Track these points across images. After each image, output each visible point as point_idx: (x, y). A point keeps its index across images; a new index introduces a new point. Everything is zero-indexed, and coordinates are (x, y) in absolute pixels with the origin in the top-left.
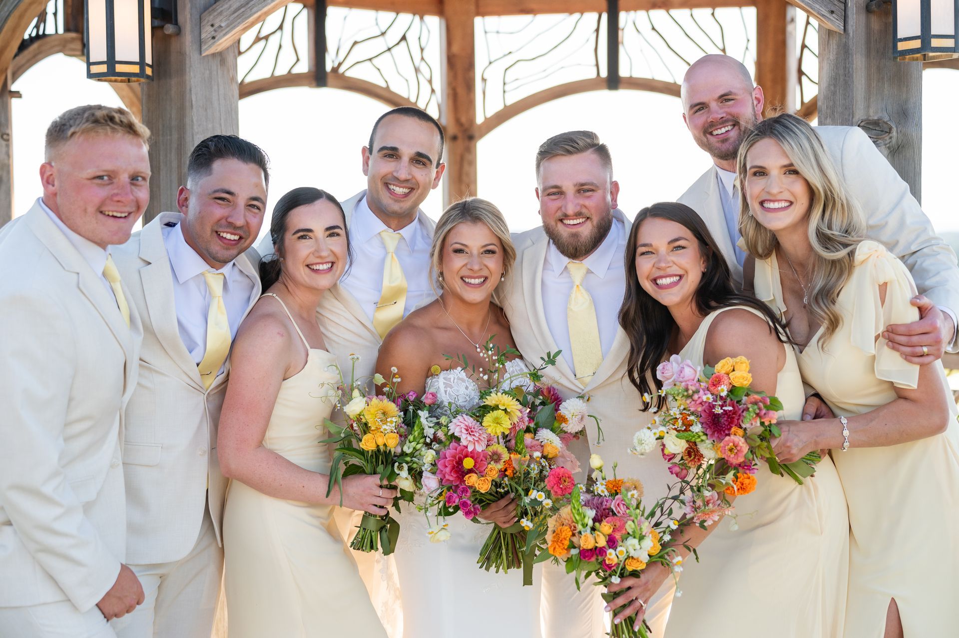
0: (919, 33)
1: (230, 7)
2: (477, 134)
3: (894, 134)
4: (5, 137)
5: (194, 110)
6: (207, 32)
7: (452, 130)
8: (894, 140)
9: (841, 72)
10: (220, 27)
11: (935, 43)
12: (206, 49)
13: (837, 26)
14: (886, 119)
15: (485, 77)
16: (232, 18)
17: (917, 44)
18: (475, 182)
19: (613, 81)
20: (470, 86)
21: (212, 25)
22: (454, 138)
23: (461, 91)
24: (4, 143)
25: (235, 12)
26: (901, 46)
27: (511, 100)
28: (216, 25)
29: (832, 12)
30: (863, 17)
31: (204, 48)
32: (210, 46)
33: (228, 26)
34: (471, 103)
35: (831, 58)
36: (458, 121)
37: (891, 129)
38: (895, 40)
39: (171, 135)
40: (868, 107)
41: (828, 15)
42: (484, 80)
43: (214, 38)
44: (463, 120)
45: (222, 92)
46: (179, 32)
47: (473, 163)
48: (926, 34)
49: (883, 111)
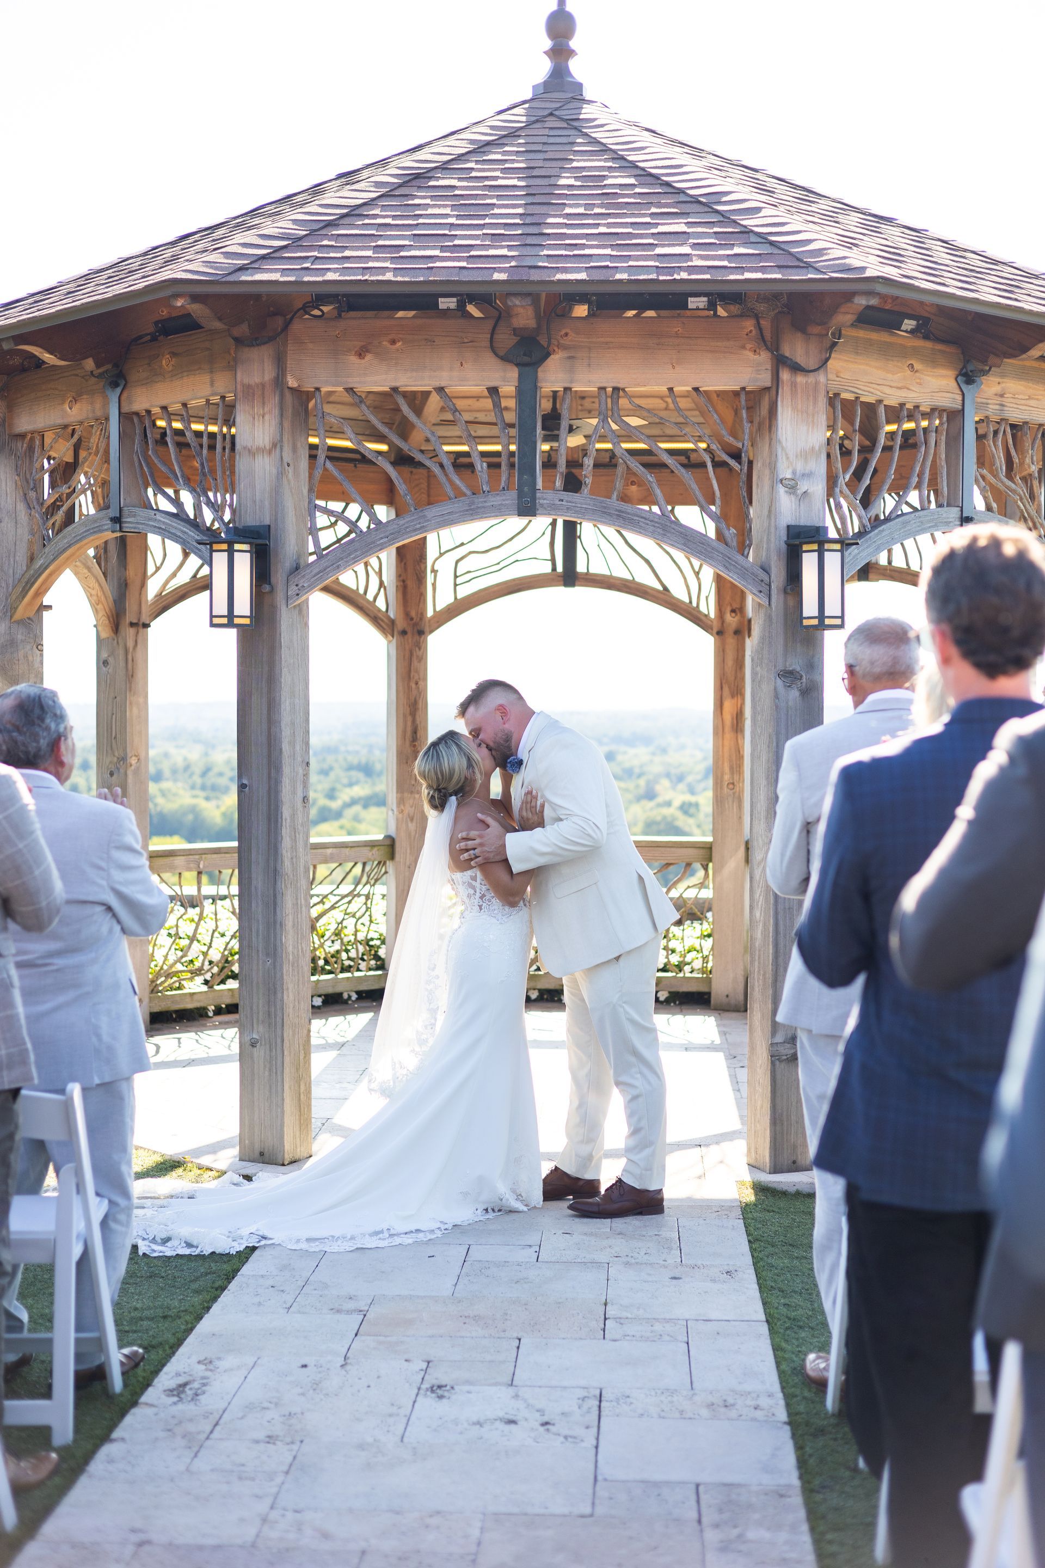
0: (817, 614)
1: (311, 572)
2: (427, 629)
3: (804, 680)
4: (39, 647)
5: (283, 649)
6: (293, 590)
7: (400, 624)
8: (804, 684)
9: (767, 634)
10: (303, 586)
11: (827, 622)
12: (292, 603)
13: (764, 601)
14: (798, 669)
15: (436, 569)
16: (312, 580)
17: (815, 622)
18: (425, 679)
19: (570, 577)
20: (420, 579)
21: (297, 585)
22: (404, 633)
23: (410, 583)
24: (38, 652)
25: (315, 576)
26: (805, 622)
27: (463, 592)
28: (300, 585)
29: (761, 592)
30: (782, 596)
31: (289, 602)
32: (295, 601)
33: (309, 586)
34: (422, 596)
35: (761, 623)
36: (407, 615)
37: (801, 676)
38: (802, 618)
39: (262, 668)
40: (786, 661)
41: (758, 594)
42: (434, 571)
43: (298, 595)
44: (413, 614)
45: (299, 634)
46: (272, 590)
47: (423, 659)
48: (821, 615)
49: (795, 664)
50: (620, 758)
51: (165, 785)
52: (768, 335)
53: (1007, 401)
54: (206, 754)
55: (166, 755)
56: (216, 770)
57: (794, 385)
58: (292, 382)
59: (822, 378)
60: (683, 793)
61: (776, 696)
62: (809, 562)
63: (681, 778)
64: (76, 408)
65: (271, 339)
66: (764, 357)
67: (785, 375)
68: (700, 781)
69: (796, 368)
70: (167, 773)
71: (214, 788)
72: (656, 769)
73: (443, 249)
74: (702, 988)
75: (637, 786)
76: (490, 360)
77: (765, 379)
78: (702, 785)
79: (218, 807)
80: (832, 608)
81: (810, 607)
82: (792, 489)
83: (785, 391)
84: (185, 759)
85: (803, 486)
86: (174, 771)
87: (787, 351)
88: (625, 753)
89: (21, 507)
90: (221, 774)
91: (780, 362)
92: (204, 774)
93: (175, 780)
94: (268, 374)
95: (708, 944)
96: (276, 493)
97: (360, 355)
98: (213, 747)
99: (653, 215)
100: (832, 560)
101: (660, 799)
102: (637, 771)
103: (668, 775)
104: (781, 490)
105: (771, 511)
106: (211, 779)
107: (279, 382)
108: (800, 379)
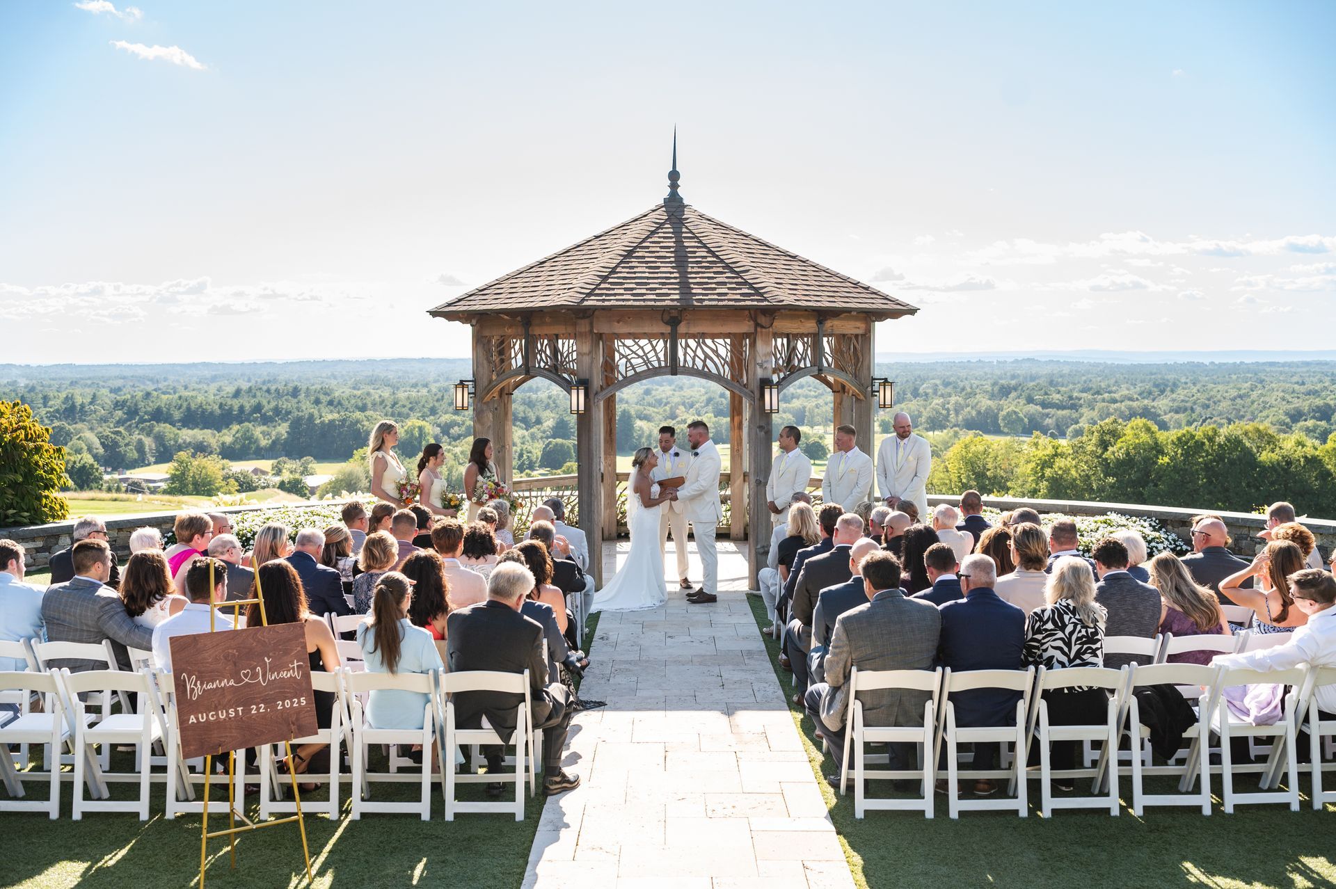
0: (769, 409)
6: (596, 400)
8: (766, 430)
9: (754, 414)
11: (773, 411)
13: (752, 403)
17: (769, 411)
29: (749, 399)
30: (756, 402)
35: (751, 410)
37: (765, 427)
38: (765, 410)
40: (760, 423)
43: (598, 401)
46: (590, 400)
48: (771, 409)
49: (763, 424)
50: (654, 393)
51: (369, 413)
52: (753, 316)
53: (835, 328)
54: (394, 393)
55: (368, 394)
56: (401, 403)
57: (761, 332)
58: (595, 331)
59: (771, 329)
60: (693, 415)
61: (757, 434)
62: (767, 392)
63: (692, 406)
64: (510, 330)
65: (588, 317)
66: (752, 323)
67: (759, 329)
68: (703, 407)
69: (762, 327)
70: (370, 405)
71: (400, 415)
72: (676, 400)
73: (647, 289)
74: (727, 532)
75: (665, 411)
76: (662, 324)
77: (752, 330)
78: (705, 409)
79: (403, 427)
80: (775, 407)
81: (767, 407)
82: (761, 366)
83: (759, 334)
84: (380, 396)
85: (765, 365)
86: (374, 404)
87: (759, 322)
88: (657, 390)
89: (485, 362)
90: (404, 406)
91: (757, 325)
92: (393, 406)
93: (375, 410)
94: (588, 329)
95: (729, 513)
96: (591, 368)
97: (618, 322)
98: (398, 388)
99: (715, 273)
100: (775, 391)
101: (679, 419)
102: (664, 401)
103: (683, 404)
104: (758, 367)
105: (755, 373)
106: (397, 409)
107: (591, 331)
108: (764, 330)
